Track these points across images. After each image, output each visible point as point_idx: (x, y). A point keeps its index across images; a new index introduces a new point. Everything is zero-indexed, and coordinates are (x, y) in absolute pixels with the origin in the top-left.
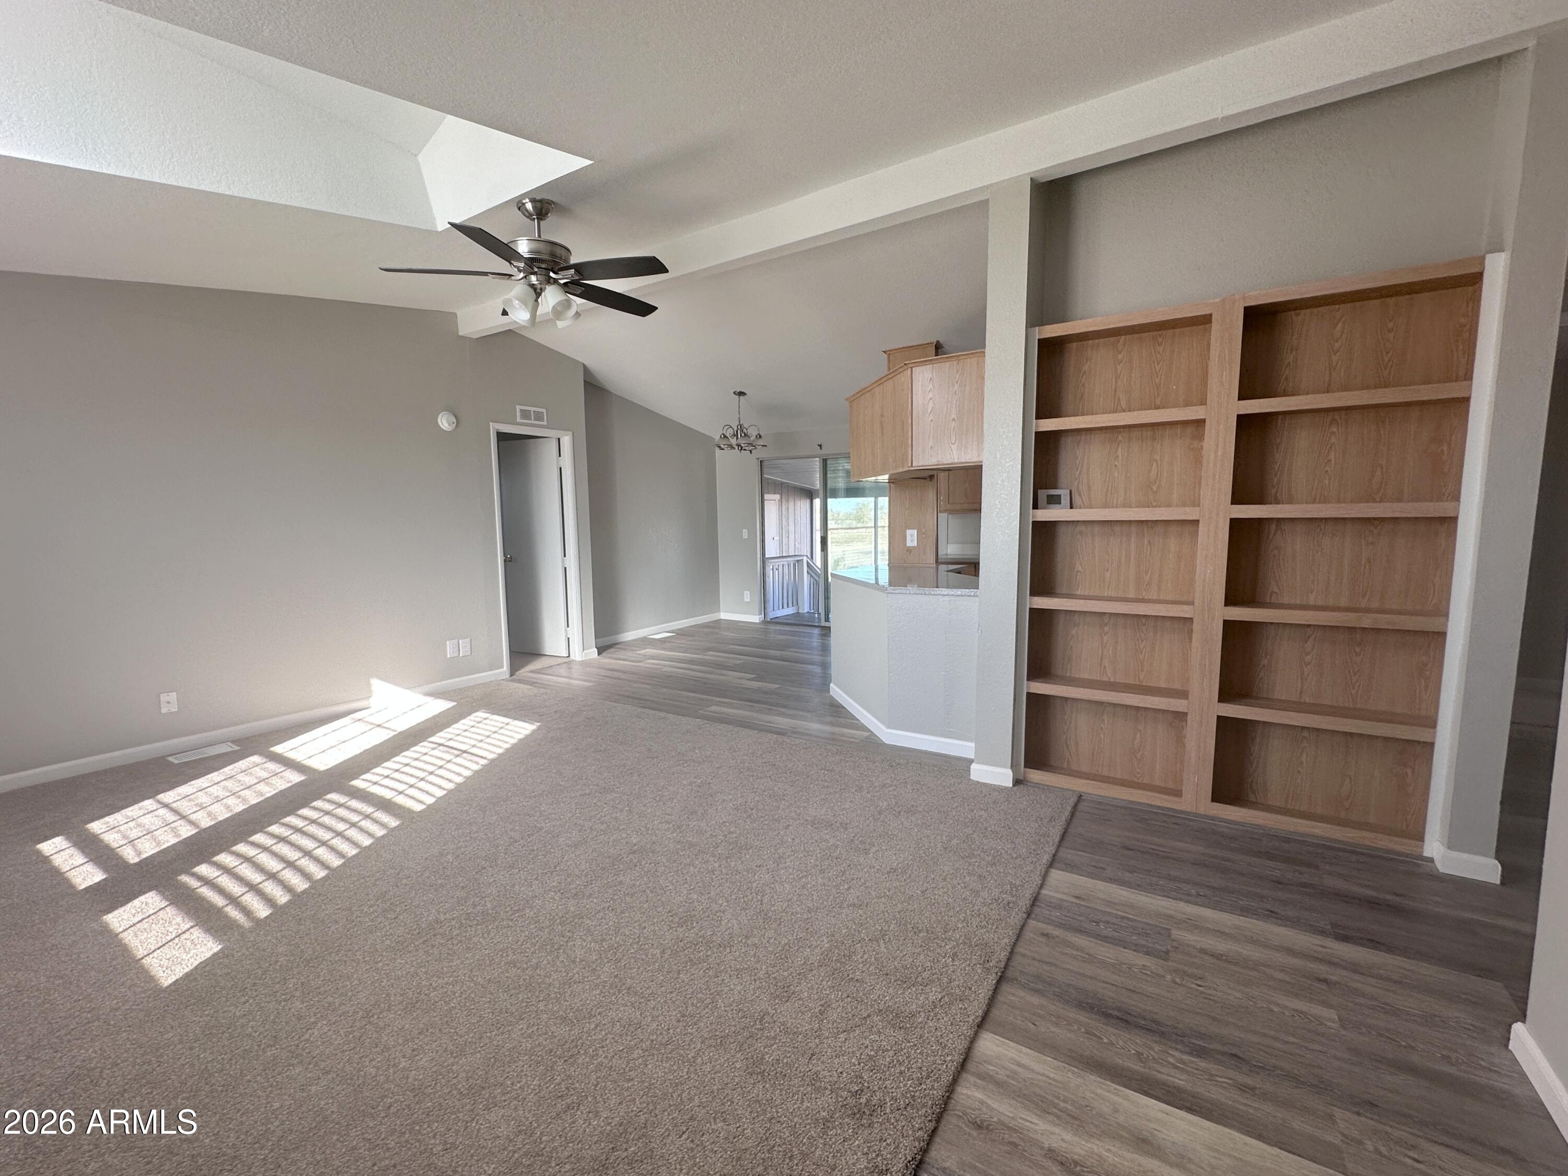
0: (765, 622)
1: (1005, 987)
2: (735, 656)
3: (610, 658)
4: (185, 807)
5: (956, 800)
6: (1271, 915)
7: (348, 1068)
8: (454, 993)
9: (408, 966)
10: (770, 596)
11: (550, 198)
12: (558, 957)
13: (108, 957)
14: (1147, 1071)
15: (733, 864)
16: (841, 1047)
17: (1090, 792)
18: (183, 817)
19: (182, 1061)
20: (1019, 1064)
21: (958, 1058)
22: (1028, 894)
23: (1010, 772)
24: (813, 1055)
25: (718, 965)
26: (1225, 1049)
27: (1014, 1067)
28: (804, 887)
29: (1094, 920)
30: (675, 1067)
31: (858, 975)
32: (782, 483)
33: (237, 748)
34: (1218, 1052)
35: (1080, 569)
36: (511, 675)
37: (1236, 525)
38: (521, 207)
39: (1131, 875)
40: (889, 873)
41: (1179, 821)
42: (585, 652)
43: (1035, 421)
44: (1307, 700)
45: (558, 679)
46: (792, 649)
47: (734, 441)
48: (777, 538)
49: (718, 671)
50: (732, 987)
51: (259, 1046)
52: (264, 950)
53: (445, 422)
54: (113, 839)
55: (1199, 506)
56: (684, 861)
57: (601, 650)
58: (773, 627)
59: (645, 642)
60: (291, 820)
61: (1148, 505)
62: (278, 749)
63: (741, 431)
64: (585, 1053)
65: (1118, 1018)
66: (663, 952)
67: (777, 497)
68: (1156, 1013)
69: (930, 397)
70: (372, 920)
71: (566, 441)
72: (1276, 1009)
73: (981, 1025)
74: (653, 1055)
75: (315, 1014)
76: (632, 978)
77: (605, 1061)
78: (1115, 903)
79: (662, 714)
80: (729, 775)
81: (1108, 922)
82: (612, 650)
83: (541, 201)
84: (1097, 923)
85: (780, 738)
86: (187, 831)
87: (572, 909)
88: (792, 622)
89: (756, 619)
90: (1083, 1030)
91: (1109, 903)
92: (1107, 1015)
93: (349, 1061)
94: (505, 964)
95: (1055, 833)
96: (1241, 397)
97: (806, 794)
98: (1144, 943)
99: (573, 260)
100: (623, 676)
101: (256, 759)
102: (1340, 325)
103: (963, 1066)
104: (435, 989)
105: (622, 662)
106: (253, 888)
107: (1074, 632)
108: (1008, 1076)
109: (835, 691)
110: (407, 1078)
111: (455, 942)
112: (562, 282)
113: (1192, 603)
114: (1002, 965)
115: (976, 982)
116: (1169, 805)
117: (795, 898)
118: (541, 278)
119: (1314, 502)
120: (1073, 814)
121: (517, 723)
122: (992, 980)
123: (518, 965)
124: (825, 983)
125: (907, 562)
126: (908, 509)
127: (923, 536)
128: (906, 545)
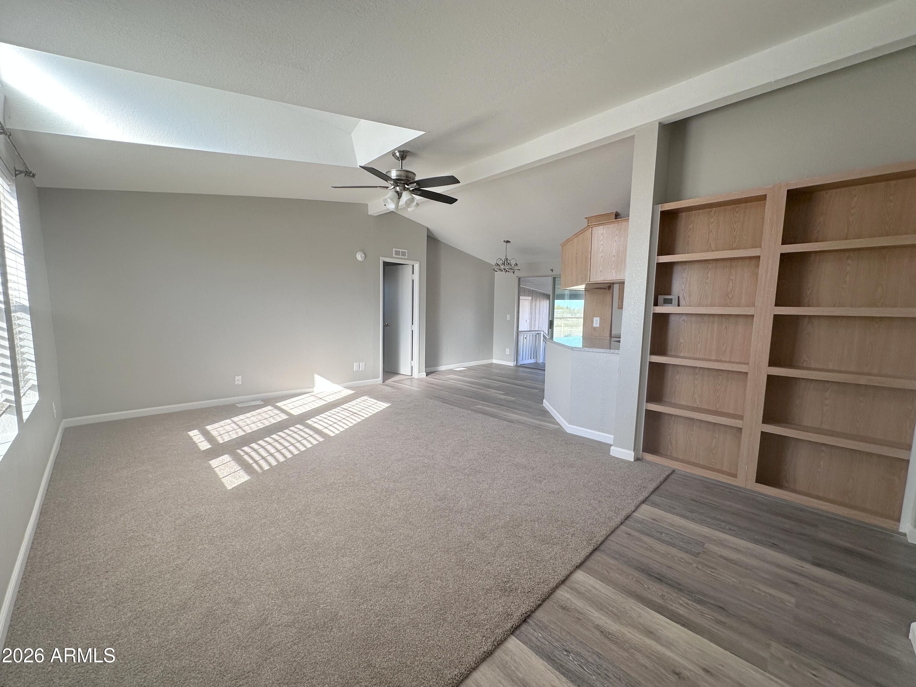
0: (517, 366)
1: (597, 553)
2: (495, 382)
3: (432, 378)
4: (241, 423)
5: (598, 464)
6: (774, 546)
7: (291, 532)
8: (336, 511)
9: (319, 498)
10: (521, 352)
11: (407, 149)
12: (382, 505)
13: (210, 477)
14: (664, 604)
15: (471, 478)
16: (503, 563)
17: (680, 469)
18: (240, 427)
19: (232, 518)
20: (594, 587)
21: (561, 578)
22: (624, 513)
23: (632, 453)
24: (489, 563)
25: (453, 519)
26: (716, 603)
27: (591, 588)
28: (503, 493)
29: (659, 531)
30: (424, 556)
31: (520, 534)
32: (533, 291)
33: (263, 403)
34: (711, 604)
35: (683, 341)
36: (383, 382)
37: (777, 319)
38: (394, 154)
39: (691, 514)
40: (549, 493)
41: (732, 491)
42: (420, 374)
43: (656, 257)
44: (825, 427)
45: (406, 386)
46: (528, 381)
47: (502, 267)
48: (528, 321)
49: (486, 389)
50: (458, 529)
51: (260, 518)
52: (265, 483)
53: (359, 257)
54: (214, 433)
55: (754, 306)
56: (447, 474)
57: (428, 374)
58: (521, 369)
59: (452, 371)
60: (280, 433)
61: (726, 305)
62: (279, 404)
63: (506, 262)
64: (386, 544)
65: (656, 578)
66: (429, 510)
67: (530, 298)
68: (680, 579)
69: (601, 243)
70: (308, 478)
71: (417, 266)
72: (755, 590)
73: (578, 567)
74: (415, 550)
75: (281, 510)
76: (413, 518)
77: (394, 548)
78: (675, 526)
79: (452, 407)
80: (479, 438)
81: (667, 534)
82: (434, 374)
83: (403, 151)
84: (661, 533)
85: (510, 424)
86: (241, 433)
87: (392, 486)
88: (532, 367)
89: (512, 364)
90: (634, 579)
91: (672, 525)
92: (650, 575)
93: (292, 529)
94: (359, 504)
95: (651, 487)
96: (784, 243)
97: (516, 451)
98: (685, 546)
99: (417, 179)
100: (436, 387)
101: (269, 408)
102: (856, 199)
103: (563, 582)
104: (329, 509)
105: (437, 380)
106: (263, 458)
107: (677, 377)
108: (585, 591)
109: (546, 404)
110: (314, 539)
111: (340, 492)
112: (411, 189)
113: (748, 364)
114: (599, 543)
115: (581, 548)
116: (728, 482)
117: (498, 497)
118: (402, 188)
119: (834, 306)
120: (666, 479)
121: (380, 403)
122: (591, 548)
123: (364, 505)
124: (503, 535)
125: (593, 336)
126: (595, 306)
127: (603, 321)
128: (593, 326)
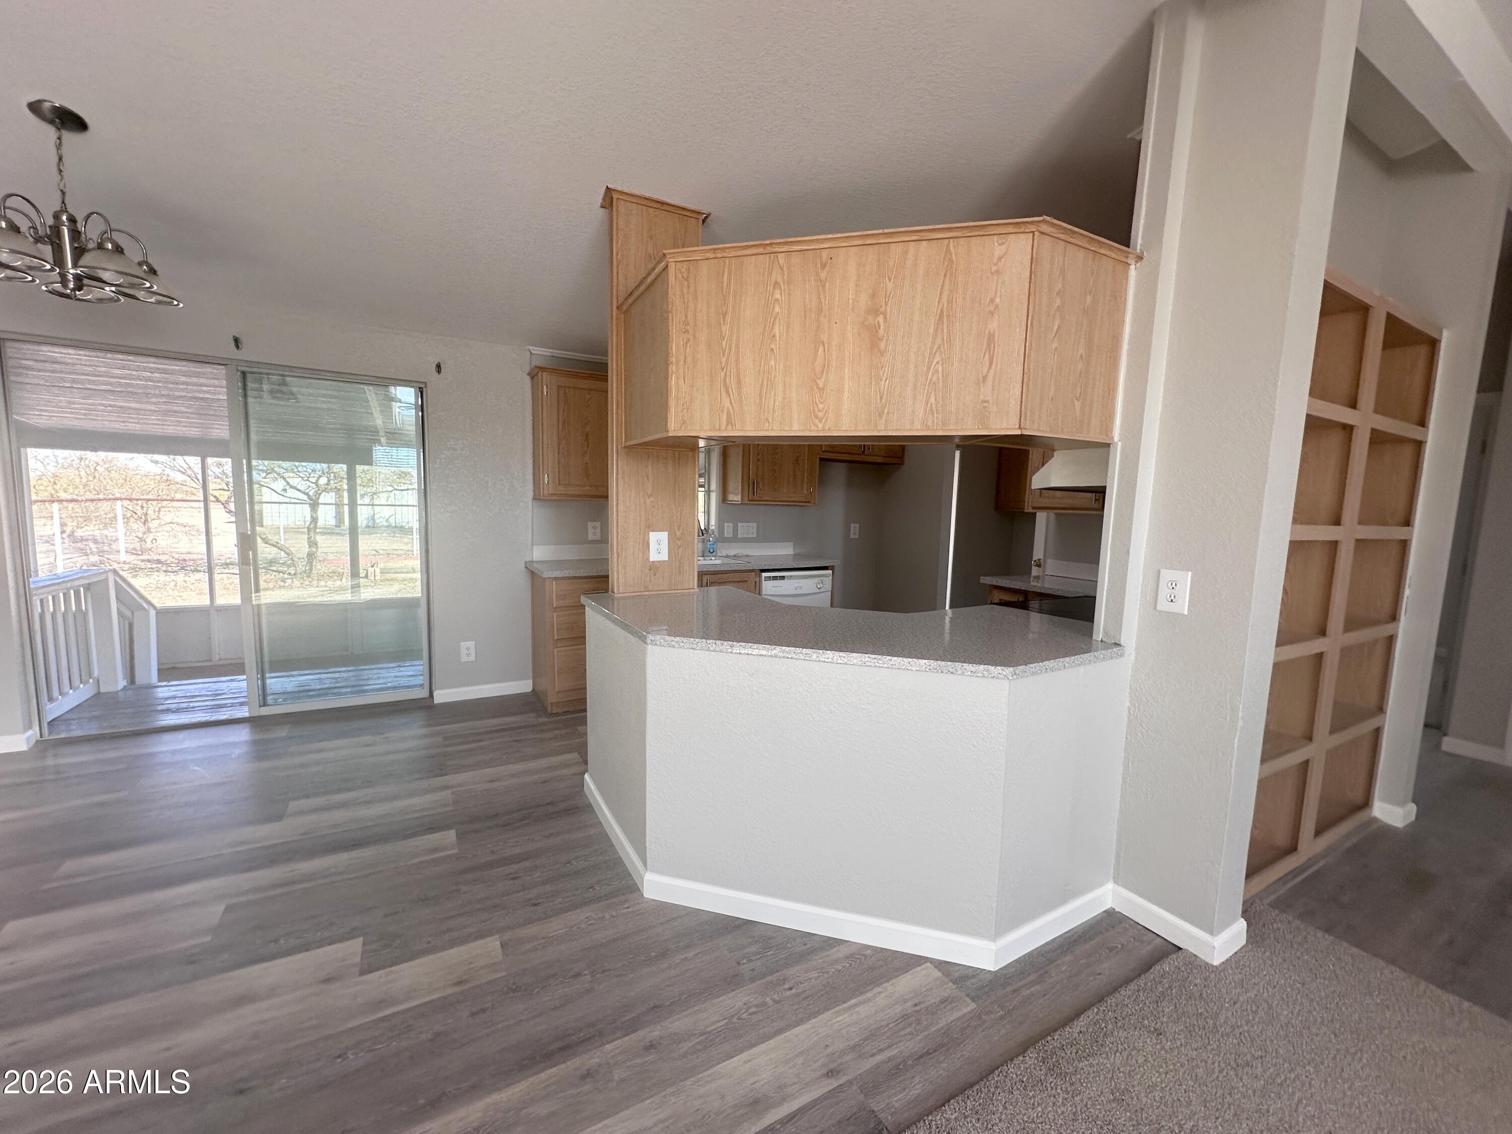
89: (21, 743)
125: (650, 588)
126: (651, 495)
127: (679, 543)
128: (648, 559)
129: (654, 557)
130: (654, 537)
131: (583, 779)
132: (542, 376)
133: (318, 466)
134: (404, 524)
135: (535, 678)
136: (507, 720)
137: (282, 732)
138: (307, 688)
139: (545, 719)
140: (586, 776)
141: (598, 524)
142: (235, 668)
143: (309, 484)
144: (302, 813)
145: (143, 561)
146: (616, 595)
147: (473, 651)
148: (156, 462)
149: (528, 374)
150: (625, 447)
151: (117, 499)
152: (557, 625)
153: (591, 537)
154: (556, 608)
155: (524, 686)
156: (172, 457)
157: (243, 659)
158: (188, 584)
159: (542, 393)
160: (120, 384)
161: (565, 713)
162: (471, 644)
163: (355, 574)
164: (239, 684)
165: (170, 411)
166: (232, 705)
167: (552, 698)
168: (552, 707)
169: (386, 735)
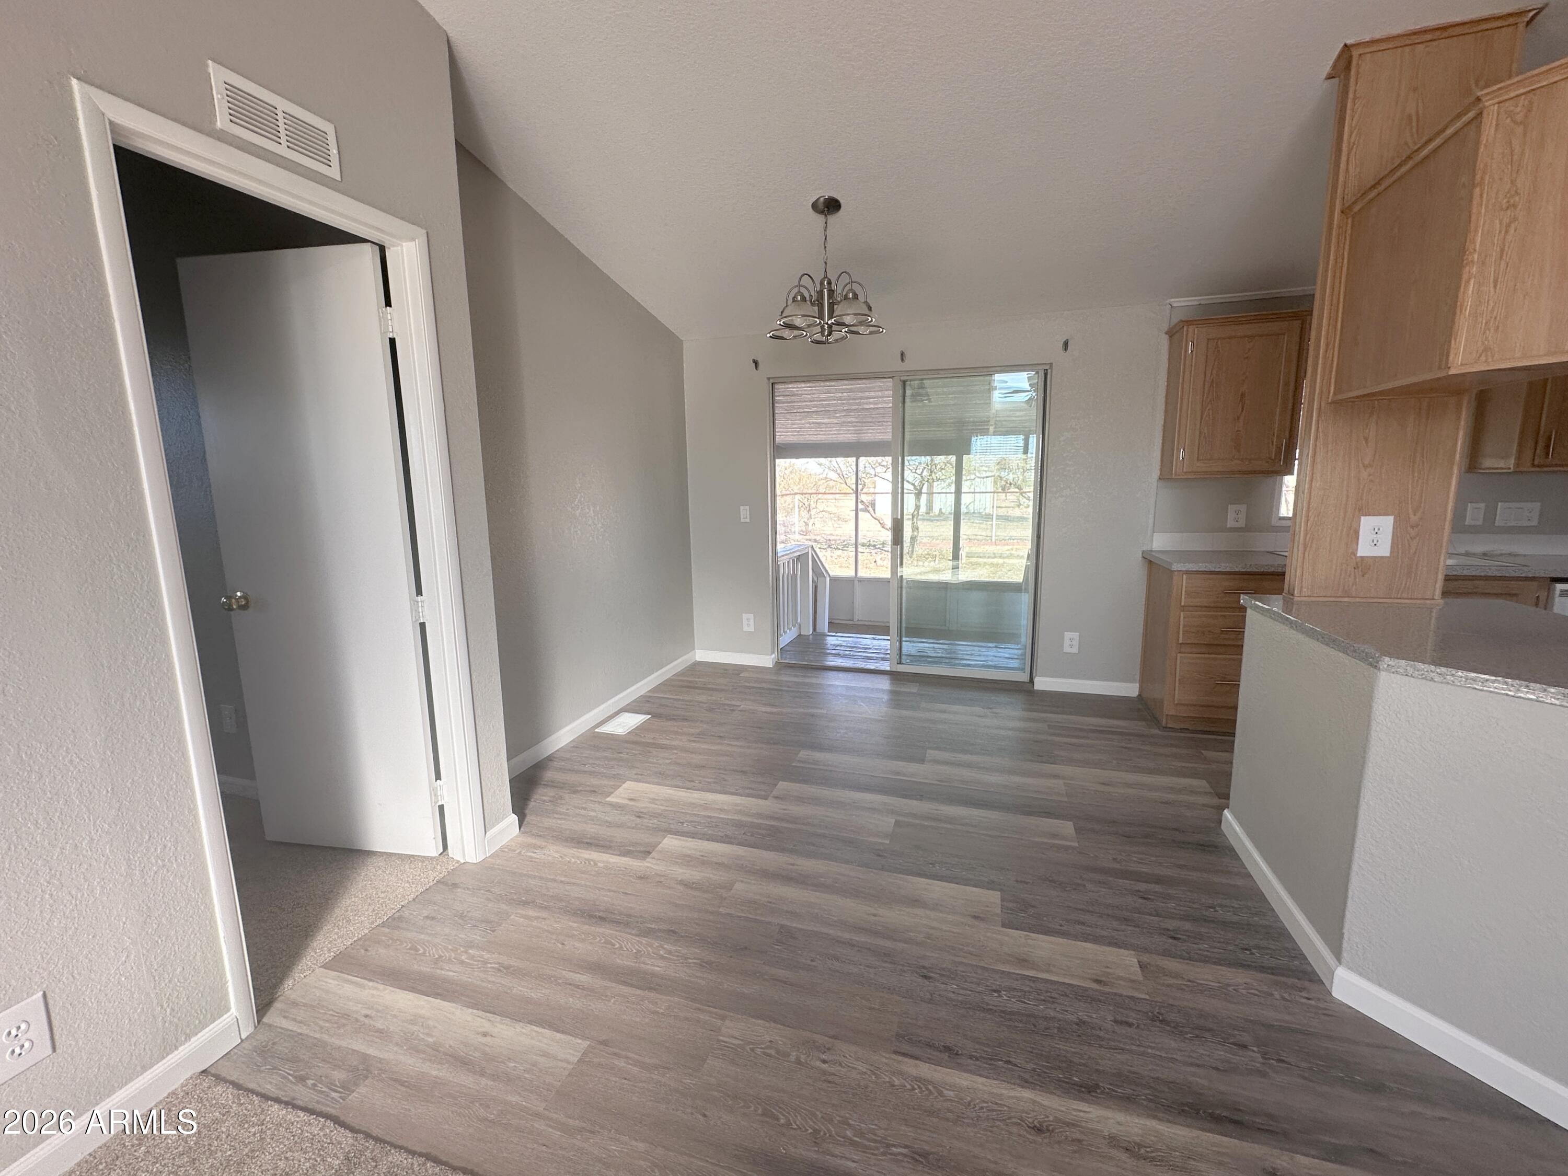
0: (782, 666)
42: (490, 832)
63: (828, 293)
89: (767, 661)
125: (1354, 594)
126: (1371, 466)
127: (1413, 532)
128: (1354, 553)
129: (1364, 549)
130: (1367, 524)
131: (1221, 814)
132: (1188, 331)
133: (923, 459)
134: (981, 511)
135: (1142, 682)
136: (1116, 722)
137: (914, 689)
138: (926, 654)
139: (1155, 731)
140: (1226, 812)
141: (1243, 508)
142: (880, 629)
143: (916, 475)
144: (936, 762)
145: (807, 540)
146: (1296, 599)
147: (1076, 643)
148: (820, 465)
149: (1166, 333)
150: (1333, 402)
151: (796, 494)
152: (1184, 626)
153: (1231, 523)
154: (1183, 606)
155: (1131, 690)
156: (829, 459)
157: (889, 622)
158: (833, 559)
159: (1186, 351)
160: (822, 406)
161: (1182, 730)
162: (1075, 635)
163: (956, 557)
164: (882, 643)
165: (844, 422)
166: (877, 659)
167: (1169, 709)
168: (1167, 719)
169: (994, 710)
